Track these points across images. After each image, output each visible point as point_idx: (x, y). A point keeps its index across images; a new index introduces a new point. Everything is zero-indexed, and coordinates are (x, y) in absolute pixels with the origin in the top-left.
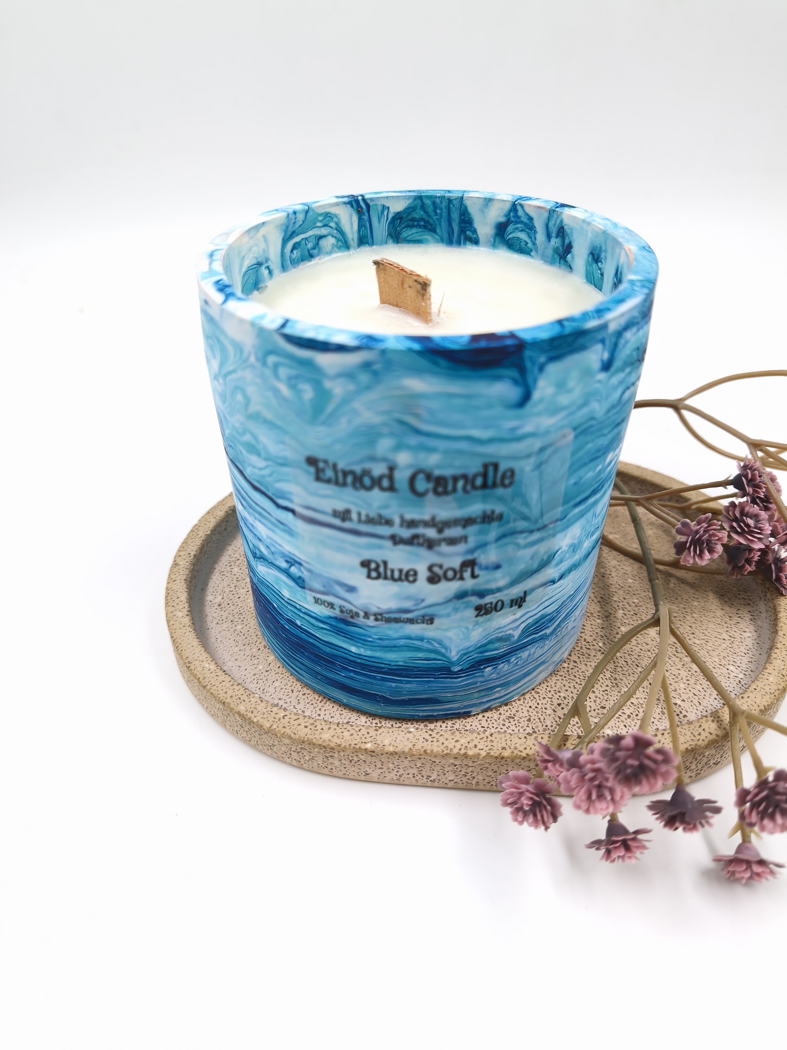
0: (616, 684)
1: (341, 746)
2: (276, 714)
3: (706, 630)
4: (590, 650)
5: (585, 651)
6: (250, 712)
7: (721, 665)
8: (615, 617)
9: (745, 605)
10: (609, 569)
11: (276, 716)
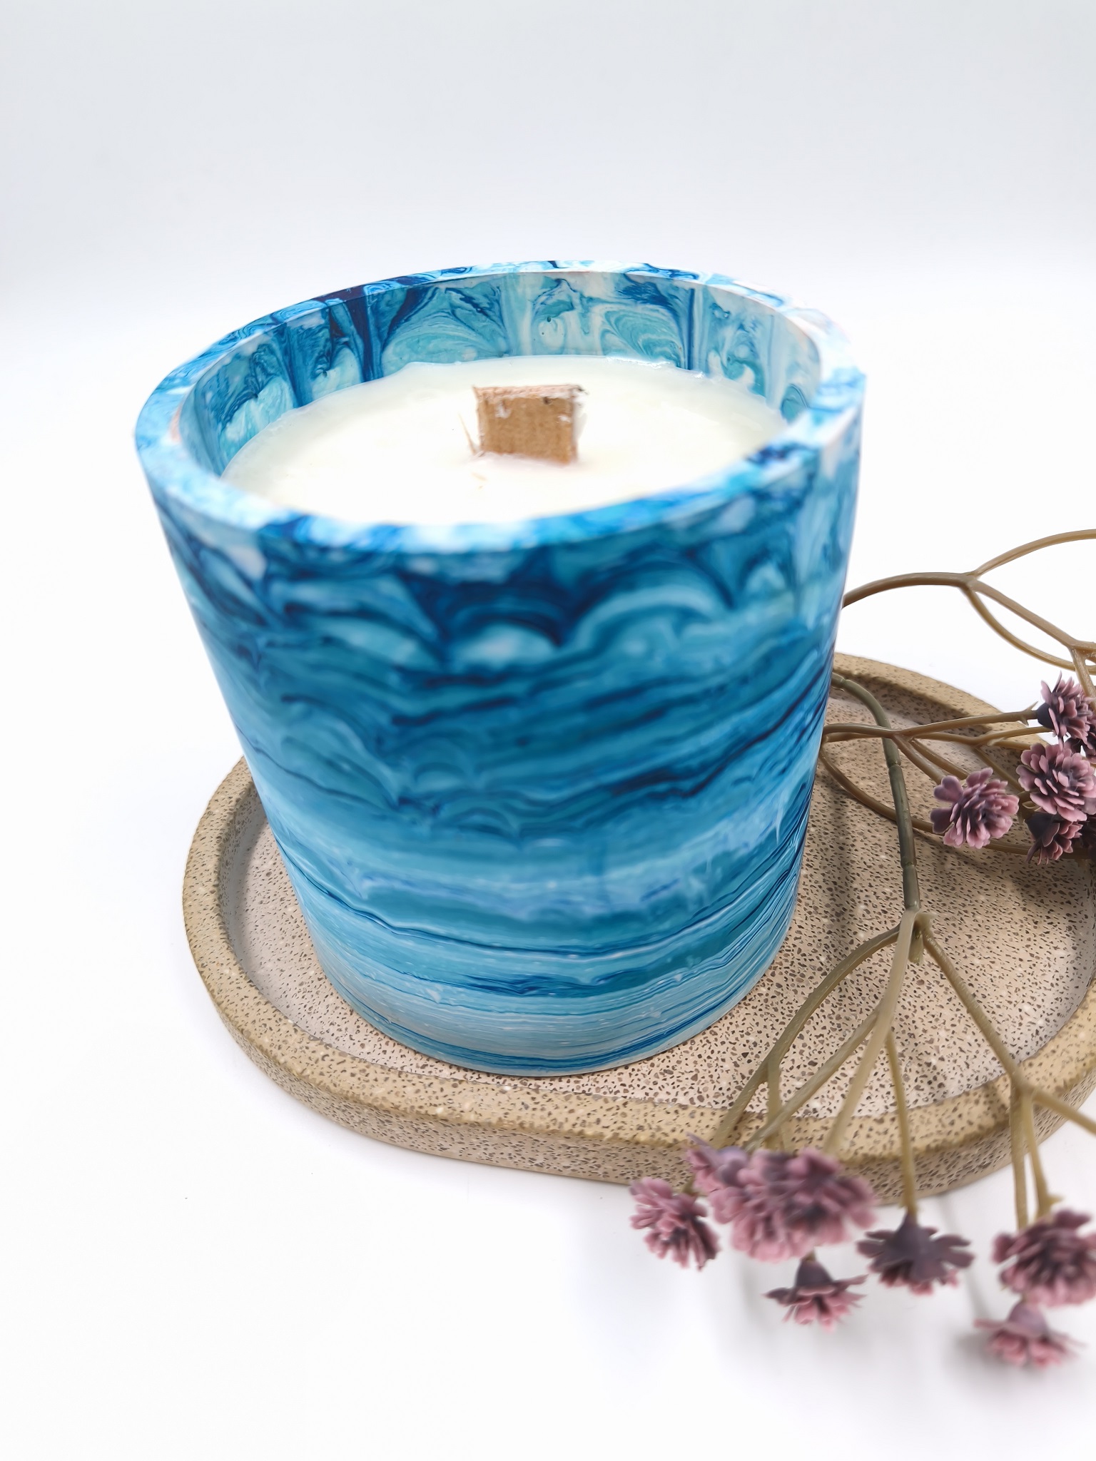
0: (839, 1026)
1: (400, 1108)
2: (314, 1052)
3: (994, 942)
4: (805, 968)
5: (796, 968)
6: (277, 1047)
7: (1010, 1002)
8: (852, 916)
9: (1062, 903)
10: (853, 837)
11: (313, 1056)
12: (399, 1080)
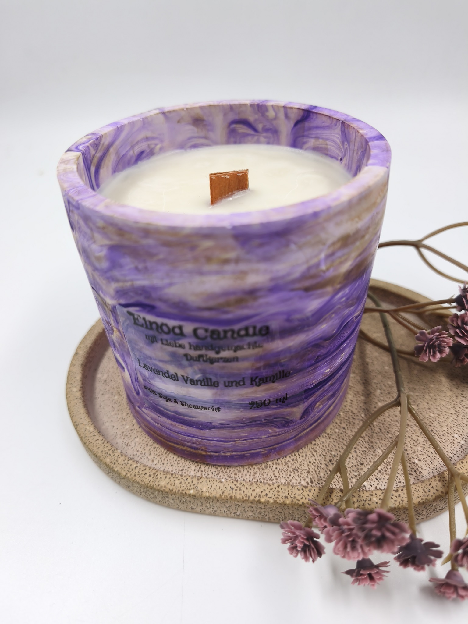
0: (372, 446)
1: (173, 491)
2: (131, 465)
3: (439, 406)
6: (113, 463)
7: (448, 433)
8: (374, 395)
12: (172, 478)
